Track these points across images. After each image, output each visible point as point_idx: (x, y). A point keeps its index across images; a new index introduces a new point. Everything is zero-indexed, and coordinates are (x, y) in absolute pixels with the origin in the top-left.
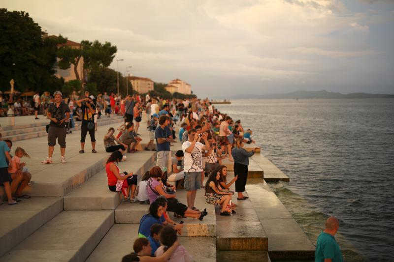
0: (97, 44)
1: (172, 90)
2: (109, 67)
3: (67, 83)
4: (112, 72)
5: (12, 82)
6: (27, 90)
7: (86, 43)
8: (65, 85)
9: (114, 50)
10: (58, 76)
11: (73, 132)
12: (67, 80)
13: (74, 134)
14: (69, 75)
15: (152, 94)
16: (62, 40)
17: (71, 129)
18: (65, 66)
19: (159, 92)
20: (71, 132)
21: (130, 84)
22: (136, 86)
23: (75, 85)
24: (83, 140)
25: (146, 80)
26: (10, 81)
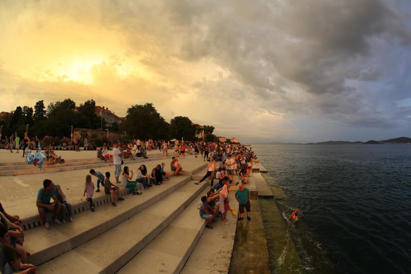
0: (208, 126)
1: (232, 141)
2: (212, 133)
4: (213, 135)
7: (205, 126)
8: (198, 139)
9: (214, 128)
10: (196, 136)
12: (199, 137)
14: (199, 136)
15: (226, 142)
16: (198, 125)
18: (198, 133)
19: (228, 141)
21: (219, 139)
22: (221, 140)
23: (201, 139)
24: (205, 157)
25: (224, 138)
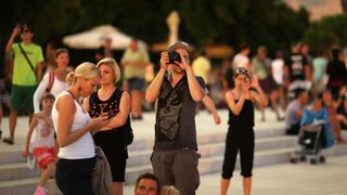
3: (316, 25)
5: (173, 20)
6: (210, 41)
8: (311, 30)
11: (328, 160)
12: (316, 15)
13: (333, 164)
17: (324, 152)
20: (322, 160)
23: (338, 29)
26: (167, 15)
